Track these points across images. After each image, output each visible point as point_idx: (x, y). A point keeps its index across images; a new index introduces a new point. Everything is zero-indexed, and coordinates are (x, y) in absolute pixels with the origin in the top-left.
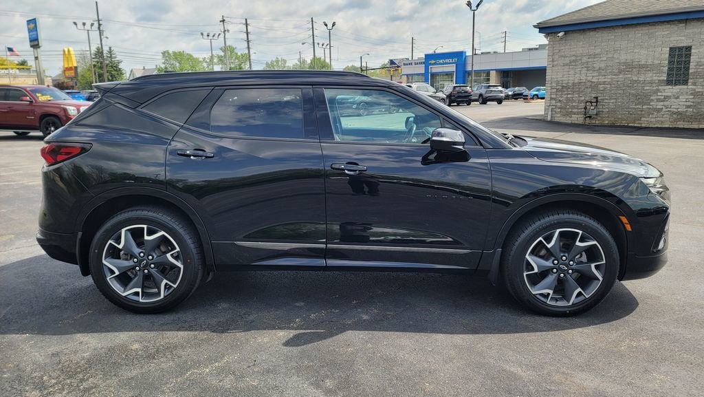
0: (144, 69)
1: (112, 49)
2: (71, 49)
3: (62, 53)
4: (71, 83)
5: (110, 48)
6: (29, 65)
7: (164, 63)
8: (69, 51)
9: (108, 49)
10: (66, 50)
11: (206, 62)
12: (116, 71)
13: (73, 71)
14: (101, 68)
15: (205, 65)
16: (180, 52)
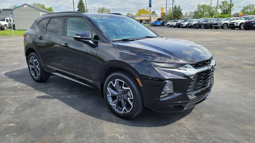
0: (191, 12)
1: (180, 6)
2: (164, 7)
3: (161, 8)
4: (162, 18)
5: (179, 5)
6: (155, 12)
7: (198, 9)
8: (163, 7)
9: (178, 6)
10: (162, 7)
11: (215, 8)
12: (180, 13)
13: (163, 14)
14: (175, 13)
15: (214, 9)
16: (204, 5)
